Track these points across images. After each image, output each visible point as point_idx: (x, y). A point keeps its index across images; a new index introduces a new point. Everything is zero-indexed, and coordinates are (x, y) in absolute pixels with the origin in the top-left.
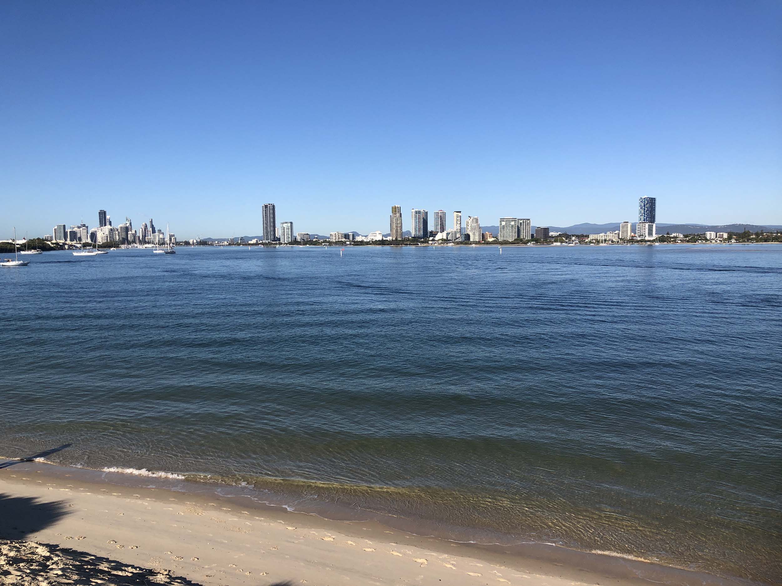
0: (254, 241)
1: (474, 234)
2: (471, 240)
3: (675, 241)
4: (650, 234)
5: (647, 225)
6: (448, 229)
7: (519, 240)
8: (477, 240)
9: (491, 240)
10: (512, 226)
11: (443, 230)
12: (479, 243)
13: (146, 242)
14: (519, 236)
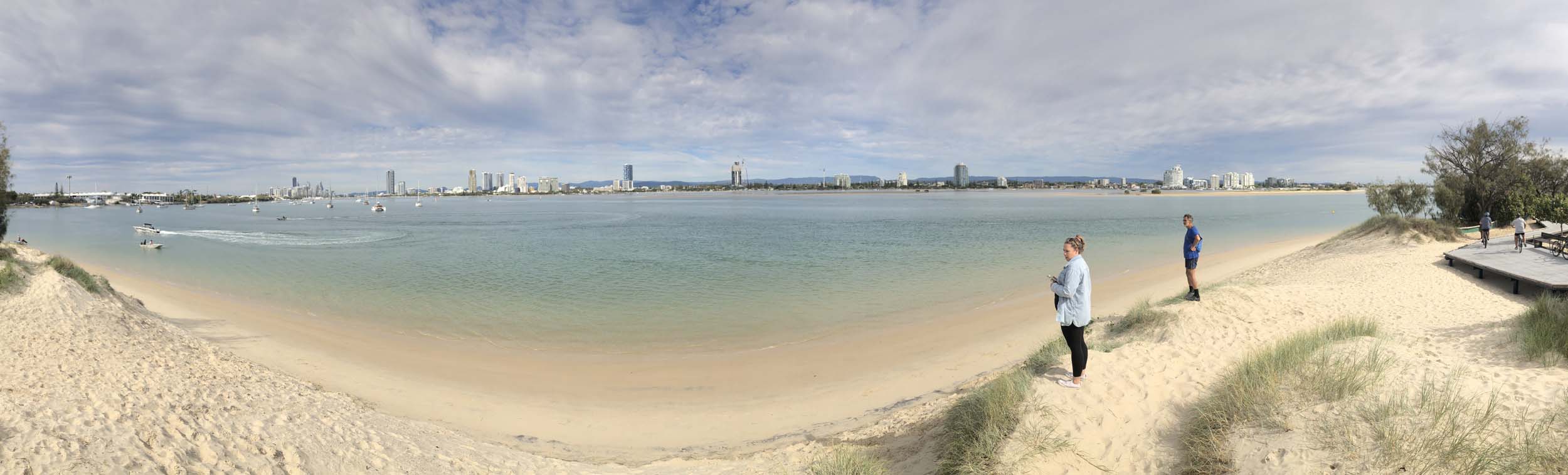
0: (381, 194)
1: (523, 188)
2: (521, 191)
3: (645, 191)
4: (630, 187)
5: (628, 182)
6: (507, 186)
7: (551, 192)
8: (525, 191)
9: (533, 191)
10: (547, 183)
11: (502, 185)
12: (526, 194)
13: (317, 196)
14: (551, 188)
